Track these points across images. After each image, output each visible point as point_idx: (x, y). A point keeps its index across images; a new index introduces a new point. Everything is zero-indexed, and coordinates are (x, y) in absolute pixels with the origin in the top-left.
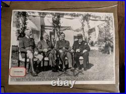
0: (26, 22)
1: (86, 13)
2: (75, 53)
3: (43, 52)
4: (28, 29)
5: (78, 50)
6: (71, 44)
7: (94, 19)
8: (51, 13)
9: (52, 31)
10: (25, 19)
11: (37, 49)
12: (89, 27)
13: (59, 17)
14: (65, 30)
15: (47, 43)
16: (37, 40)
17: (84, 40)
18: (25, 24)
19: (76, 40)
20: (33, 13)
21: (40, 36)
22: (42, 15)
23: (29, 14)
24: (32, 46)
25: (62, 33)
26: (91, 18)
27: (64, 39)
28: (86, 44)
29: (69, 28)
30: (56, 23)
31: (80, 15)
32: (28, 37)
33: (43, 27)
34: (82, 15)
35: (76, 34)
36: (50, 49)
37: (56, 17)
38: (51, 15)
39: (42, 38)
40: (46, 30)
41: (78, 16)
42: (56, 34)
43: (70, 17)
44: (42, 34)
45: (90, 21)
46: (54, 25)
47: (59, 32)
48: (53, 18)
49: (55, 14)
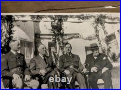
0: (12, 29)
1: (99, 14)
2: (90, 73)
3: (38, 75)
4: (14, 41)
5: (94, 69)
6: (83, 60)
7: (110, 21)
8: (50, 16)
9: (51, 41)
10: (11, 26)
11: (30, 71)
12: (105, 32)
13: (60, 20)
14: (71, 38)
15: (45, 59)
16: (29, 57)
17: (101, 52)
18: (10, 32)
19: (90, 52)
20: (23, 16)
21: (33, 49)
22: (35, 20)
23: (16, 18)
24: (21, 66)
25: (67, 43)
26: (107, 20)
27: (70, 53)
28: (105, 58)
29: (76, 36)
30: (57, 29)
31: (91, 17)
32: (14, 53)
33: (37, 36)
34: (94, 16)
35: (88, 44)
36: (49, 69)
37: (57, 21)
38: (49, 19)
39: (36, 53)
40: (42, 41)
41: (87, 18)
42: (58, 46)
43: (76, 20)
44: (36, 47)
45: (106, 25)
46: (54, 32)
47: (62, 42)
48: (52, 23)
49: (54, 17)
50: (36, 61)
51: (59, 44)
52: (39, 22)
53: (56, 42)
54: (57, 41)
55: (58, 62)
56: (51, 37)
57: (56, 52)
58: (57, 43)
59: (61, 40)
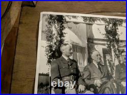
0: (64, 31)
4: (66, 45)
8: (103, 19)
9: (105, 47)
10: (62, 28)
13: (115, 25)
18: (61, 35)
20: (74, 17)
23: (68, 19)
32: (66, 58)
33: (91, 40)
37: (111, 25)
38: (103, 22)
40: (96, 46)
44: (90, 53)
46: (108, 37)
47: (118, 49)
48: (106, 27)
49: (108, 20)
50: (90, 69)
51: (115, 51)
52: (92, 25)
53: (111, 49)
54: (112, 47)
55: (114, 72)
56: (105, 43)
57: (112, 61)
58: (113, 50)
59: (116, 47)
